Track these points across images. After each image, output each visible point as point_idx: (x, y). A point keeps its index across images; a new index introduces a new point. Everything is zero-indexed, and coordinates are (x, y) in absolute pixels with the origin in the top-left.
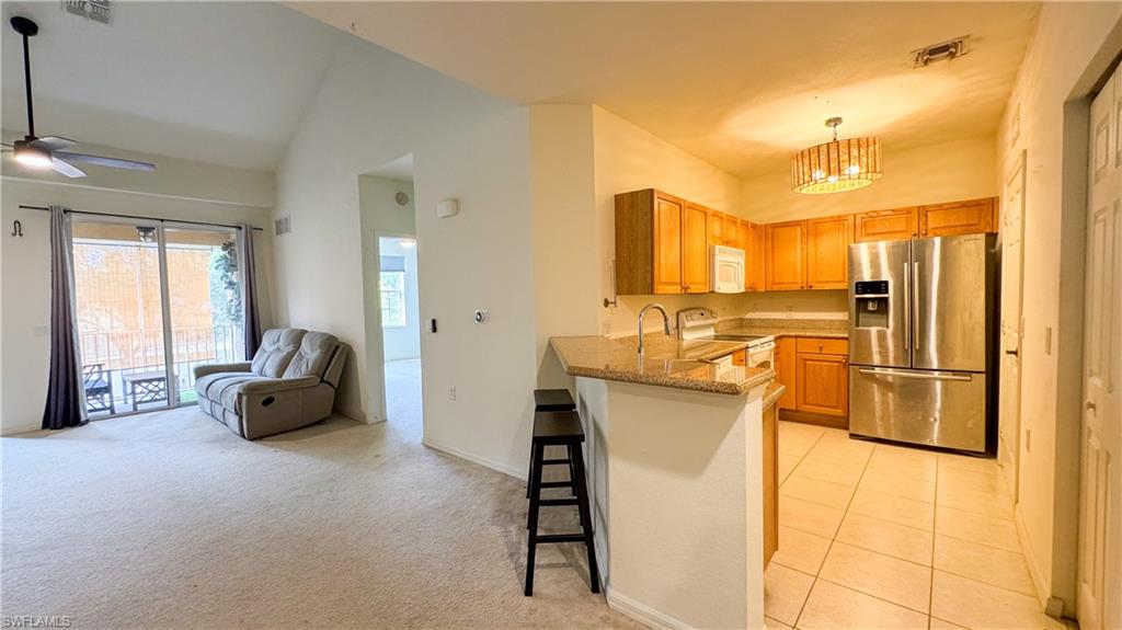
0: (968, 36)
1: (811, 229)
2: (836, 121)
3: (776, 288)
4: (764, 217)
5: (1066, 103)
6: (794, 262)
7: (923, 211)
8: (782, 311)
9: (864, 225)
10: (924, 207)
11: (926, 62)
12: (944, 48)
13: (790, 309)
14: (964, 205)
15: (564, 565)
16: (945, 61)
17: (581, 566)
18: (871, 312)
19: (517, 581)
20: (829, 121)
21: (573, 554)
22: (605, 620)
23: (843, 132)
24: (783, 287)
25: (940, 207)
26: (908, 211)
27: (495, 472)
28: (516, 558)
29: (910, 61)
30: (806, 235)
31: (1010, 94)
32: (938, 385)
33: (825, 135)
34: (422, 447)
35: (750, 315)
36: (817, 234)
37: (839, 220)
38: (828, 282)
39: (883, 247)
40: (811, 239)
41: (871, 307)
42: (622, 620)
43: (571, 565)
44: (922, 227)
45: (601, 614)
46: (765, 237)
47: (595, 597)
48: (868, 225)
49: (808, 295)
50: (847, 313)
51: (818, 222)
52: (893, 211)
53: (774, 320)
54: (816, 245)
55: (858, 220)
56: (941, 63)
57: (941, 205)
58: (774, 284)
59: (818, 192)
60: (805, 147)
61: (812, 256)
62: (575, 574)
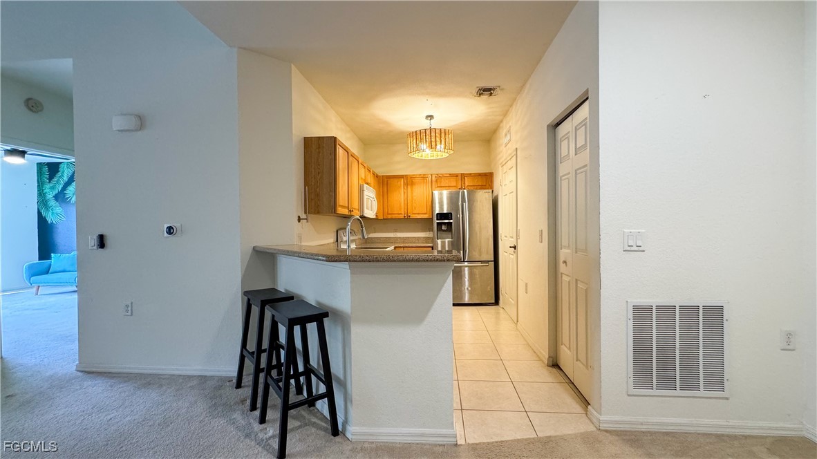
0: (499, 86)
1: (409, 181)
2: (430, 117)
3: (389, 217)
4: (382, 171)
5: (548, 126)
6: (401, 201)
7: (463, 176)
8: (391, 232)
9: (436, 181)
10: (463, 174)
11: (480, 95)
12: (489, 90)
13: (396, 231)
14: (480, 175)
15: (300, 427)
16: (487, 96)
17: (315, 423)
18: (444, 231)
19: (265, 453)
20: (427, 117)
21: (303, 416)
22: (353, 450)
23: (435, 124)
24: (394, 217)
25: (470, 175)
26: (457, 175)
27: (190, 377)
28: (253, 436)
29: (475, 91)
30: (406, 184)
31: (501, 121)
32: (466, 269)
33: (426, 124)
34: (79, 374)
35: (372, 235)
36: (412, 184)
37: (424, 177)
38: (419, 214)
39: (445, 193)
40: (409, 187)
41: (444, 228)
42: (366, 445)
43: (306, 425)
44: (463, 185)
45: (350, 448)
46: (384, 183)
47: (337, 439)
48: (439, 181)
49: (408, 222)
50: (431, 233)
51: (412, 177)
52: (450, 174)
53: (387, 238)
54: (412, 190)
55: (434, 178)
56: (485, 97)
57: (470, 174)
58: (388, 214)
59: (420, 158)
60: (414, 130)
61: (409, 198)
62: (313, 430)
